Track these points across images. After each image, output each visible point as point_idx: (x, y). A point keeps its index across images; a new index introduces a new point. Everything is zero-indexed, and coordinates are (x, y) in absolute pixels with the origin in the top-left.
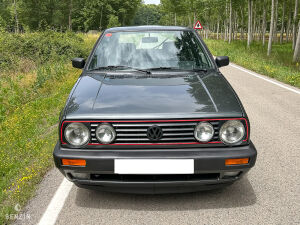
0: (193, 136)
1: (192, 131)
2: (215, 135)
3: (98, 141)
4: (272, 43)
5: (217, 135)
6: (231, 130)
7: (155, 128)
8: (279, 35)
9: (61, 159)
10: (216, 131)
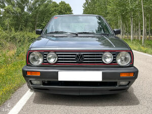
0: (101, 60)
1: (101, 57)
2: (114, 60)
3: (48, 62)
4: (144, 40)
5: (115, 60)
6: (123, 58)
7: (79, 55)
8: (148, 37)
9: (27, 71)
10: (114, 57)
